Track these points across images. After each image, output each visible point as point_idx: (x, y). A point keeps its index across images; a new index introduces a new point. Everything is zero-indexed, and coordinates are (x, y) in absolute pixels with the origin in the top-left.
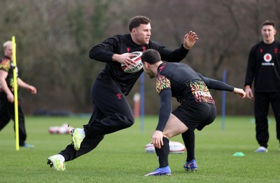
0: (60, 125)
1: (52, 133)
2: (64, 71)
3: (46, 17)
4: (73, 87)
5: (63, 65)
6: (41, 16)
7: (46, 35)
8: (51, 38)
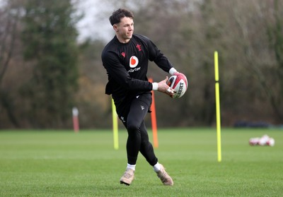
0: (260, 137)
1: (252, 144)
2: (264, 84)
3: (245, 31)
4: (273, 99)
5: (262, 78)
6: (241, 31)
7: (245, 49)
8: (251, 52)
